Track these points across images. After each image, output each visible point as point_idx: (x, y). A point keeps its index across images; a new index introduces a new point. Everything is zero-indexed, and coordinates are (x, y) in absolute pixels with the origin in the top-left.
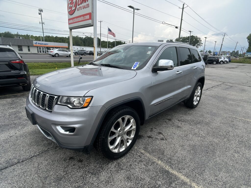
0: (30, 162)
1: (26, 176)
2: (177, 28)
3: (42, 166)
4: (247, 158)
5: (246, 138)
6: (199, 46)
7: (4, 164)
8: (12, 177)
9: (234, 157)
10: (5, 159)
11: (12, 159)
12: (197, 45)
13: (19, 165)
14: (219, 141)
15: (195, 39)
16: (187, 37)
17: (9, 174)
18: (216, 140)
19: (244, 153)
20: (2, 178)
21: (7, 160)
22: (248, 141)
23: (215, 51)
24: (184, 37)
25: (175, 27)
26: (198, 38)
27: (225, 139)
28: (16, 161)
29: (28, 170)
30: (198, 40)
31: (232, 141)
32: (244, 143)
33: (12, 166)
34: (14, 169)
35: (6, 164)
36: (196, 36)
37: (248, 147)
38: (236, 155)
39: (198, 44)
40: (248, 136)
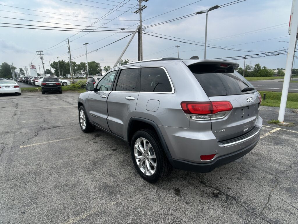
4: (29, 164)
5: (38, 182)
9: (38, 160)
14: (58, 162)
18: (60, 161)
19: (33, 167)
22: (34, 180)
27: (55, 167)
31: (48, 169)
32: (37, 175)
37: (31, 174)
38: (38, 162)
40: (37, 186)
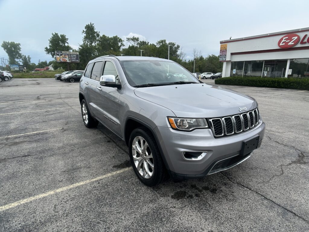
0: (260, 190)
1: (275, 186)
3: (260, 180)
7: (276, 210)
8: (284, 194)
10: (269, 212)
11: (265, 205)
13: (268, 197)
17: (283, 199)
20: (290, 201)
21: (269, 209)
28: (265, 202)
29: (269, 188)
33: (273, 201)
34: (276, 198)
35: (274, 207)
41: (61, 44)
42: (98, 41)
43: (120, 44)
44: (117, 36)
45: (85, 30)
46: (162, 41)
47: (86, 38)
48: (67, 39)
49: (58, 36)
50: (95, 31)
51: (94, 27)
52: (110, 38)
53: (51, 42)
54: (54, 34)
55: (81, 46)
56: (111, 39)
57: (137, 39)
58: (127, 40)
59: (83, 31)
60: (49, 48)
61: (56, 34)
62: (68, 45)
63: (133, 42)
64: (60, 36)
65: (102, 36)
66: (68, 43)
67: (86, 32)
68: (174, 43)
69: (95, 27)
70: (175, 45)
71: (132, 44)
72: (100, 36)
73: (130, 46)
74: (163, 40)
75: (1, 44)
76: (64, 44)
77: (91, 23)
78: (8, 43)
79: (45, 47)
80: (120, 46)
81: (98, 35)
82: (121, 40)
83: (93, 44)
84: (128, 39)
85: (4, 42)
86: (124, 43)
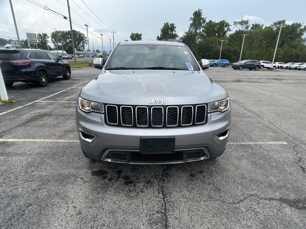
2: (65, 18)
6: (85, 44)
12: (83, 43)
15: (78, 35)
16: (67, 31)
23: (103, 50)
24: (62, 31)
25: (63, 17)
26: (81, 33)
30: (82, 36)
36: (79, 32)
39: (84, 41)
41: (170, 32)
42: (203, 27)
43: (226, 29)
44: (224, 21)
45: (192, 17)
46: (280, 23)
47: (192, 25)
48: (176, 27)
49: (169, 25)
50: (202, 17)
51: (201, 12)
52: (216, 23)
53: (162, 31)
54: (166, 23)
55: (186, 33)
56: (218, 24)
57: (246, 22)
58: (233, 24)
59: (191, 18)
60: (160, 36)
61: (167, 23)
62: (176, 33)
63: (240, 26)
64: (170, 25)
65: (208, 22)
66: (175, 31)
67: (193, 19)
68: (300, 23)
69: (203, 13)
70: (301, 25)
71: (239, 28)
72: (206, 22)
73: (237, 31)
74: (281, 20)
75: (130, 36)
76: (172, 32)
77: (199, 10)
78: (134, 34)
79: (157, 36)
80: (226, 32)
81: (204, 21)
82: (228, 25)
83: (198, 31)
84: (235, 23)
85: (132, 34)
86: (231, 27)
